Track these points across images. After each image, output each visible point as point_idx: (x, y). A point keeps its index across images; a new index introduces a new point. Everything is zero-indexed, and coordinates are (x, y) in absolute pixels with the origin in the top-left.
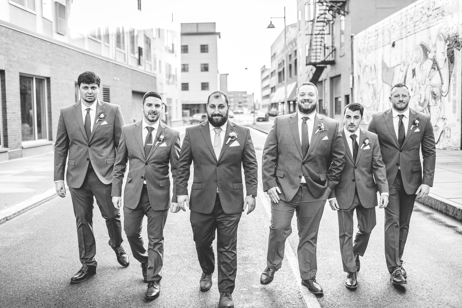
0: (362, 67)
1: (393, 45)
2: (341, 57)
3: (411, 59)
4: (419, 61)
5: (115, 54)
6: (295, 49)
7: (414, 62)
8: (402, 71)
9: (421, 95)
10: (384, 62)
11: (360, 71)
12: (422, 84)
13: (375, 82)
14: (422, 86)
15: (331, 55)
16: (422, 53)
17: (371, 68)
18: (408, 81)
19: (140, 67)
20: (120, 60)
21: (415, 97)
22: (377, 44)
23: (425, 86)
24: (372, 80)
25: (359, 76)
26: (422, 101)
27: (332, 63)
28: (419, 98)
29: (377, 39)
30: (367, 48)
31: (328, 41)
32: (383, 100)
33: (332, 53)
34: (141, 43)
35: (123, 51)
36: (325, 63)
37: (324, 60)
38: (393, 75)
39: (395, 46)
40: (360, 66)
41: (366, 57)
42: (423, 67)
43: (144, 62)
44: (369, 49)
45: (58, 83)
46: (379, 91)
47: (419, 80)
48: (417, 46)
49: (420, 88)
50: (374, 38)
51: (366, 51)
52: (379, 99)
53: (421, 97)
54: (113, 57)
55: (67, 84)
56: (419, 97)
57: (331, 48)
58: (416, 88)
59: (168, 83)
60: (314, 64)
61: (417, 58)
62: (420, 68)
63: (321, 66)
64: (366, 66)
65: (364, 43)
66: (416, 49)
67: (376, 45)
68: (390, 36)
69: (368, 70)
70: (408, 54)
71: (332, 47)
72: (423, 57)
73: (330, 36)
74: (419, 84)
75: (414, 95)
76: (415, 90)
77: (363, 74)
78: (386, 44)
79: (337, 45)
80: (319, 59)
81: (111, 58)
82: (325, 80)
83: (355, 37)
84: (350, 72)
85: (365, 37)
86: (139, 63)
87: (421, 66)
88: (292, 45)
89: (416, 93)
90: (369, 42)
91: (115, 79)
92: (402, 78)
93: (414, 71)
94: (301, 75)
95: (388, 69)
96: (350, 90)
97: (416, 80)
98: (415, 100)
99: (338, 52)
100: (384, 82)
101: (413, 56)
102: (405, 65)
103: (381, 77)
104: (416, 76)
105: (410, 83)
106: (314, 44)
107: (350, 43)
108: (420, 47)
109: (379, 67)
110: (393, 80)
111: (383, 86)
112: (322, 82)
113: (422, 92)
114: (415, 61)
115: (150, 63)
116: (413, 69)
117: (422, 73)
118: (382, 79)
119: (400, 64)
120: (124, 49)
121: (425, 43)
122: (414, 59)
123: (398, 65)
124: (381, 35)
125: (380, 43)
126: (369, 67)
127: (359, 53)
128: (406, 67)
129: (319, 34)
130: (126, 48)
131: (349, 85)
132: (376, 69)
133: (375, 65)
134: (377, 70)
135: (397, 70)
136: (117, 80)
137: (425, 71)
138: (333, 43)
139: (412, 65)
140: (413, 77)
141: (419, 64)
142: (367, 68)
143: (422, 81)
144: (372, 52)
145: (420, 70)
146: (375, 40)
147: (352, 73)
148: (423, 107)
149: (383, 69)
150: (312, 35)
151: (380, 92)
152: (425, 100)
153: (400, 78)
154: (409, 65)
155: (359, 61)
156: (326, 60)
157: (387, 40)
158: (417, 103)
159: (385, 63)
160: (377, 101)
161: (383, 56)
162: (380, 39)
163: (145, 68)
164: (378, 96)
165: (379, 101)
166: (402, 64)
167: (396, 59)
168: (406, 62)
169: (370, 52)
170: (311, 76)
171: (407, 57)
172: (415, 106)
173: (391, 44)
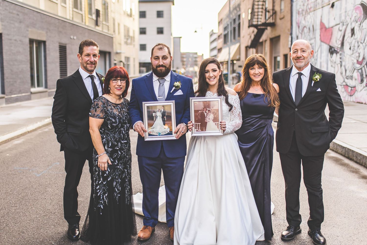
0: (301, 28)
1: (333, 6)
2: (281, 19)
3: (351, 19)
4: (358, 21)
5: (73, 15)
6: (239, 13)
7: (353, 21)
8: (341, 31)
9: (359, 54)
10: (322, 23)
11: (299, 31)
12: (361, 43)
13: (313, 41)
14: (361, 45)
15: (271, 18)
16: (362, 12)
17: (309, 29)
18: (346, 40)
19: (97, 28)
20: (77, 21)
21: (354, 55)
22: (316, 5)
23: (364, 44)
25: (297, 37)
26: (360, 59)
27: (273, 25)
28: (357, 57)
29: (316, 0)
30: (306, 10)
31: (269, 4)
32: (321, 58)
33: (272, 15)
34: (98, 5)
35: (80, 12)
36: (266, 25)
37: (265, 22)
38: (332, 34)
39: (335, 7)
40: (299, 27)
41: (305, 19)
42: (362, 26)
43: (101, 23)
44: (308, 10)
45: (11, 40)
46: (316, 50)
47: (358, 39)
48: (357, 6)
49: (358, 46)
51: (305, 13)
52: (316, 58)
53: (360, 55)
54: (70, 17)
55: (20, 41)
56: (358, 55)
57: (271, 12)
58: (354, 46)
59: (126, 43)
60: (256, 26)
61: (356, 17)
62: (360, 27)
63: (262, 27)
64: (304, 27)
65: (304, 5)
66: (356, 9)
67: (315, 7)
69: (306, 30)
70: (348, 14)
71: (273, 9)
72: (363, 16)
74: (358, 42)
75: (352, 53)
76: (354, 49)
77: (302, 34)
78: (325, 5)
79: (277, 8)
80: (260, 21)
81: (68, 18)
82: (266, 41)
83: (294, 0)
84: (289, 33)
86: (97, 24)
87: (360, 25)
88: (237, 10)
89: (354, 51)
90: (308, 4)
91: (72, 37)
92: (340, 37)
93: (353, 30)
94: (243, 37)
95: (327, 29)
96: (289, 49)
97: (355, 39)
98: (353, 59)
99: (279, 15)
100: (322, 41)
101: (352, 16)
102: (343, 25)
103: (319, 37)
104: (354, 35)
105: (348, 42)
106: (256, 7)
107: (290, 6)
108: (360, 6)
109: (318, 27)
110: (332, 40)
111: (321, 46)
112: (262, 43)
113: (361, 51)
114: (355, 20)
115: (107, 24)
116: (352, 28)
117: (361, 32)
118: (321, 39)
119: (339, 24)
120: (81, 10)
121: (365, 2)
122: (353, 18)
123: (336, 25)
125: (319, 4)
126: (308, 27)
127: (298, 14)
128: (344, 27)
130: (83, 9)
131: (288, 44)
132: (314, 29)
133: (313, 26)
134: (315, 31)
135: (336, 29)
136: (74, 39)
137: (365, 30)
138: (273, 6)
139: (351, 24)
140: (352, 36)
141: (359, 23)
142: (305, 29)
143: (361, 40)
144: (311, 13)
145: (359, 28)
146: (314, 2)
147: (291, 34)
148: (361, 65)
149: (321, 29)
151: (318, 51)
152: (364, 58)
153: (339, 38)
154: (348, 25)
155: (298, 22)
156: (267, 22)
157: (326, 1)
158: (355, 61)
159: (324, 24)
160: (315, 60)
161: (321, 17)
162: (319, 1)
163: (103, 28)
164: (315, 55)
165: (317, 60)
166: (341, 24)
167: (334, 19)
168: (344, 22)
169: (309, 13)
170: (253, 37)
171: (346, 17)
172: (353, 64)
173: (331, 5)
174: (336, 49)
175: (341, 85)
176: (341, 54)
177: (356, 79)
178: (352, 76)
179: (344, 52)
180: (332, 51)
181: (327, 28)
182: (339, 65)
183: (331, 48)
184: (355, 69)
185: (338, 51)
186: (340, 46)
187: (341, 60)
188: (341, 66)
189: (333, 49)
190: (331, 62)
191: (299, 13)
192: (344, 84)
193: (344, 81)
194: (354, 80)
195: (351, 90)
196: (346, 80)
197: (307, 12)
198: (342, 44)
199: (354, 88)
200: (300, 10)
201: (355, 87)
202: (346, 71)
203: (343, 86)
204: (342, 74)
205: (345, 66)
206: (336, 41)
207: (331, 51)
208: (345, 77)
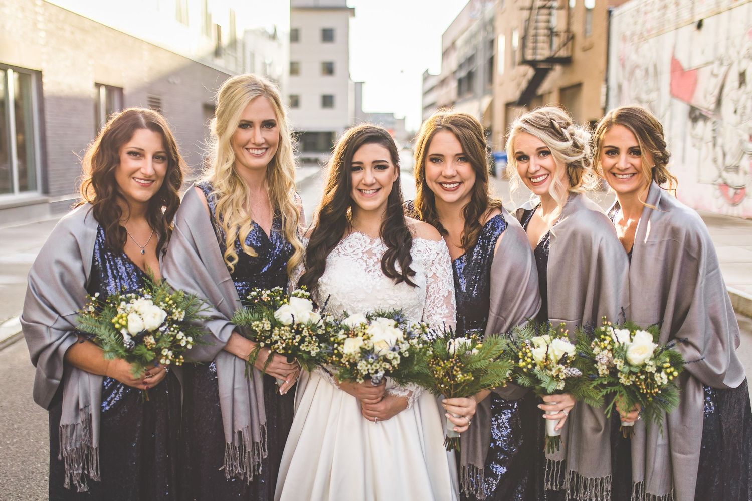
0: (628, 68)
1: (700, 25)
2: (585, 49)
3: (739, 53)
6: (491, 36)
7: (744, 57)
8: (716, 76)
10: (676, 60)
11: (624, 75)
13: (653, 96)
15: (564, 47)
17: (647, 71)
19: (217, 61)
21: (743, 125)
22: (664, 24)
24: (649, 92)
25: (620, 87)
27: (566, 62)
29: (664, 14)
30: (641, 33)
31: (558, 21)
33: (565, 44)
36: (552, 61)
37: (552, 56)
38: (695, 83)
39: (704, 28)
40: (623, 66)
41: (637, 51)
44: (645, 34)
50: (656, 14)
51: (639, 39)
57: (563, 35)
58: (745, 107)
60: (533, 63)
63: (543, 66)
64: (635, 67)
65: (635, 23)
67: (661, 26)
68: (692, 9)
69: (639, 73)
70: (732, 43)
71: (568, 30)
73: (563, 13)
75: (739, 120)
76: (744, 112)
77: (629, 80)
78: (683, 24)
79: (577, 28)
80: (541, 54)
82: (550, 93)
83: (616, 12)
84: (603, 77)
85: (638, 11)
86: (217, 54)
88: (487, 30)
89: (745, 118)
90: (644, 22)
91: (171, 80)
92: (714, 89)
93: (742, 76)
94: (501, 85)
95: (685, 72)
96: (601, 111)
97: (747, 93)
98: (741, 132)
99: (580, 41)
100: (673, 94)
101: (742, 47)
102: (722, 64)
103: (668, 88)
104: (746, 85)
105: (731, 100)
106: (533, 24)
107: (604, 24)
109: (666, 68)
110: (696, 94)
111: (671, 105)
112: (542, 96)
115: (235, 55)
116: (742, 71)
118: (671, 91)
119: (712, 63)
120: (187, 24)
122: (744, 51)
123: (707, 64)
124: (672, 7)
125: (669, 22)
126: (643, 68)
127: (622, 41)
128: (724, 69)
129: (544, 7)
131: (598, 102)
132: (659, 70)
133: (655, 66)
134: (660, 74)
135: (704, 73)
136: (174, 83)
138: (569, 23)
139: (740, 62)
140: (740, 87)
142: (637, 70)
144: (650, 40)
146: (659, 18)
147: (606, 80)
149: (673, 71)
150: (531, 8)
151: (663, 116)
153: (711, 90)
154: (730, 65)
155: (621, 57)
156: (557, 55)
157: (686, 15)
158: (746, 136)
159: (678, 62)
161: (674, 47)
162: (670, 14)
163: (227, 63)
166: (717, 63)
167: (703, 52)
168: (725, 58)
169: (646, 40)
170: (524, 85)
171: (727, 48)
172: (742, 142)
173: (695, 25)
174: (704, 113)
175: (713, 184)
176: (714, 123)
177: (746, 173)
178: (738, 166)
179: (722, 119)
180: (695, 116)
181: (687, 70)
182: (711, 145)
183: (693, 109)
184: (745, 153)
185: (710, 116)
186: (713, 107)
187: (715, 135)
188: (715, 145)
189: (697, 113)
190: (693, 137)
191: (624, 38)
192: (720, 181)
193: (720, 176)
194: (741, 173)
195: (736, 194)
196: (725, 174)
197: (642, 38)
198: (719, 102)
199: (743, 190)
200: (628, 33)
201: (743, 188)
202: (724, 155)
203: (717, 187)
204: (715, 161)
205: (722, 147)
206: (705, 97)
207: (693, 116)
208: (723, 169)
